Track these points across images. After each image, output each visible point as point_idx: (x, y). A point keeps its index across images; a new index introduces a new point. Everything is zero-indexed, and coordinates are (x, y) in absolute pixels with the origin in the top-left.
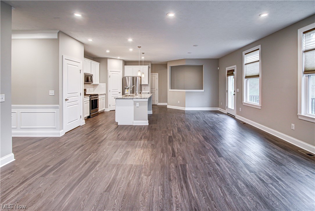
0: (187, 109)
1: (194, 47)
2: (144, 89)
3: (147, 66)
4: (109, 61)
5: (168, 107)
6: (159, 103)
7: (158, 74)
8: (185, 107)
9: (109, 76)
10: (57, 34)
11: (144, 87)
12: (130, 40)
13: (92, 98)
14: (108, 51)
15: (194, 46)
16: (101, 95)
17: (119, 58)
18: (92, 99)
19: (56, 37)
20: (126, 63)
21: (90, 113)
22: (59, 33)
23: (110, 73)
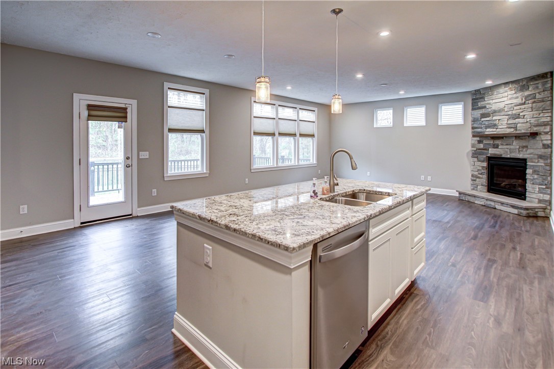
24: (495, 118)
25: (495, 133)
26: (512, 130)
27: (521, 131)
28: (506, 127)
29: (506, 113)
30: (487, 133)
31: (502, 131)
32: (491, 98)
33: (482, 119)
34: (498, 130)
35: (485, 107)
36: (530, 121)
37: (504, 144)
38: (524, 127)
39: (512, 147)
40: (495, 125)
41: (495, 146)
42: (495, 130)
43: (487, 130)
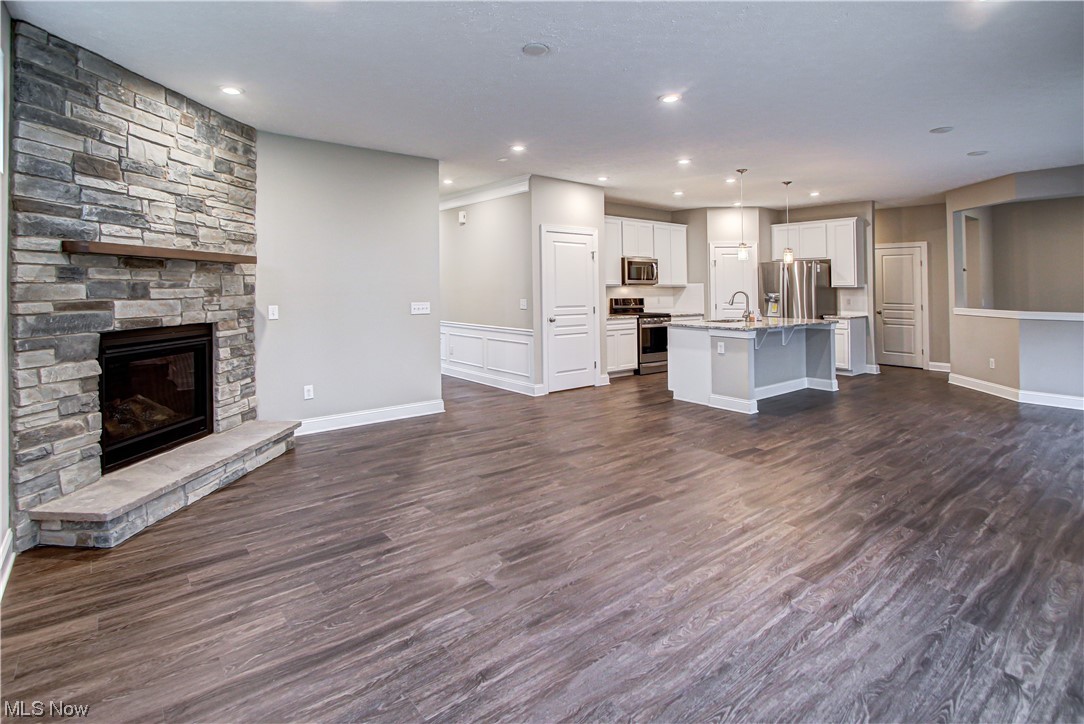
0: (1025, 397)
1: (935, 135)
2: (849, 302)
3: (851, 222)
4: (709, 214)
5: (955, 380)
6: (931, 360)
7: (924, 245)
8: (1018, 387)
9: (712, 263)
10: (527, 183)
11: (848, 297)
12: (684, 162)
13: (645, 323)
14: (679, 193)
15: (933, 131)
16: (677, 316)
17: (737, 204)
18: (644, 326)
19: (524, 187)
20: (777, 216)
21: (639, 363)
22: (530, 179)
23: (715, 253)
24: (135, 190)
25: (139, 243)
26: (188, 242)
27: (208, 248)
28: (172, 229)
29: (172, 187)
30: (104, 240)
31: (157, 241)
32: (124, 111)
33: (81, 179)
34: (147, 234)
35: (97, 135)
36: (226, 226)
37: (168, 283)
38: (213, 238)
39: (188, 292)
40: (140, 216)
41: (140, 292)
42: (137, 232)
43: (105, 228)
